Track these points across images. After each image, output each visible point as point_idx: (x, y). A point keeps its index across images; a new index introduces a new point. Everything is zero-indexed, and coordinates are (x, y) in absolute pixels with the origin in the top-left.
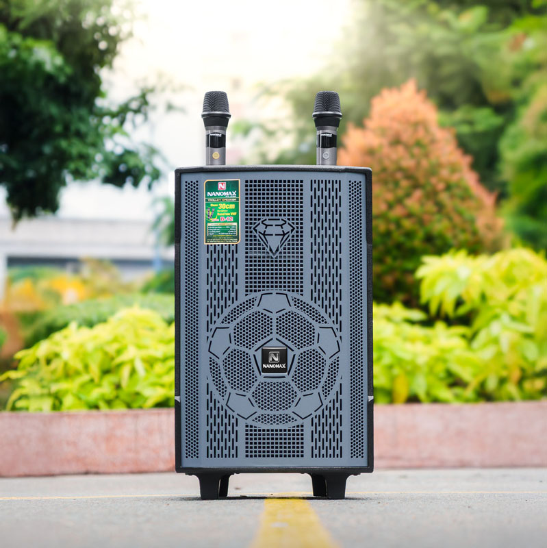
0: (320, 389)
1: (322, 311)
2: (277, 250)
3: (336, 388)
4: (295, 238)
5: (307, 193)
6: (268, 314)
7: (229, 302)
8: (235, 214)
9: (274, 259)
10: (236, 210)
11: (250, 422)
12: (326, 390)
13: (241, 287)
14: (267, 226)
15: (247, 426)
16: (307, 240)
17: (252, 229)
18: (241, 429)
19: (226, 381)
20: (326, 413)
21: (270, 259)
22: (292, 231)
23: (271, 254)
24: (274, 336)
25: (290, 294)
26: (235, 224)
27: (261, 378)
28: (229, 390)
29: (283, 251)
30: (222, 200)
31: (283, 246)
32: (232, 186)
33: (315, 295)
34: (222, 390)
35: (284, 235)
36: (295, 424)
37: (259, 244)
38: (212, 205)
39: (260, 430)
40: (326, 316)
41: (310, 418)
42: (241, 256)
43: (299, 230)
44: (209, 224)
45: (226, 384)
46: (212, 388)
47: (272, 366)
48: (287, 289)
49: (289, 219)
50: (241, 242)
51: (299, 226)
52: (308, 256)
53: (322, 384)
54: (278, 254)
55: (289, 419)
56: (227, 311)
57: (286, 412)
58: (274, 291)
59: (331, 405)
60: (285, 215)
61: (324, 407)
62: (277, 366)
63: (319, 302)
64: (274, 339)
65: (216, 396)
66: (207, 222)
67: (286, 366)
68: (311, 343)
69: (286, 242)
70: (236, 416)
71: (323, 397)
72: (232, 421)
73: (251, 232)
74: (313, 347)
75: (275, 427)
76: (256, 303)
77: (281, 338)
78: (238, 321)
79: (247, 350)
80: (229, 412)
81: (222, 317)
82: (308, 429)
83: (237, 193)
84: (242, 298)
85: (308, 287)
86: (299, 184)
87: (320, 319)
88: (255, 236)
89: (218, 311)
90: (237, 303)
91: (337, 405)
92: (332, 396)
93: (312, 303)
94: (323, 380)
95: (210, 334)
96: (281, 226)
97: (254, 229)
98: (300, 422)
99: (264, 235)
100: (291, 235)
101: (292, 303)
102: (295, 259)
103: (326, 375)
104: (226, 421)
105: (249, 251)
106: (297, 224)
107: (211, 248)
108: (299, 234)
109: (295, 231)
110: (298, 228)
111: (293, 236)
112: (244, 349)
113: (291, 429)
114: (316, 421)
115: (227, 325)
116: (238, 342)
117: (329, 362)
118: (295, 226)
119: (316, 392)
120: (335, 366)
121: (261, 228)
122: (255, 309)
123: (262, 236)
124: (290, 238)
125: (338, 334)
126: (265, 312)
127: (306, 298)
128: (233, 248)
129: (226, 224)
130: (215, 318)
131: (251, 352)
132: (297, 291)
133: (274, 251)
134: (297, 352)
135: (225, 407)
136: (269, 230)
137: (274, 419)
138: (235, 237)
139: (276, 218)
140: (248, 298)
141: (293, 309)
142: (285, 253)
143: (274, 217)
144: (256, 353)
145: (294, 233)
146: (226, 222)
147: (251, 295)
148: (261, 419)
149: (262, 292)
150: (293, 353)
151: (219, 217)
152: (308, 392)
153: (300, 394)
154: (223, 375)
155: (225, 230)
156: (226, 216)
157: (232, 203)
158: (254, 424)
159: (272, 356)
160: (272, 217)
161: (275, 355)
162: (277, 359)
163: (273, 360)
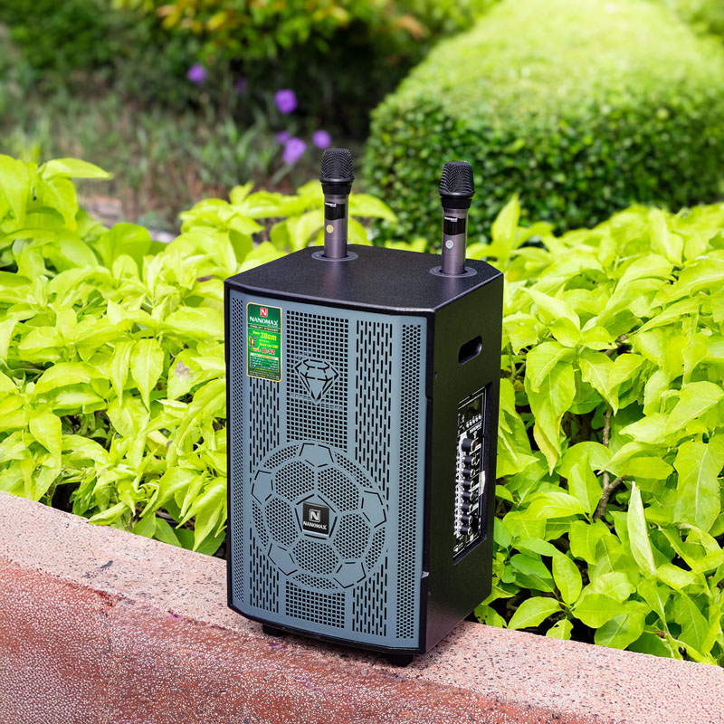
0: (363, 559)
1: (367, 474)
2: (319, 397)
3: (381, 561)
4: (339, 386)
5: (353, 337)
6: (310, 466)
7: (271, 446)
8: (276, 347)
9: (316, 407)
10: (278, 343)
11: (290, 579)
12: (371, 560)
13: (282, 430)
14: (309, 367)
15: (288, 583)
16: (352, 391)
17: (294, 369)
18: (282, 583)
19: (268, 529)
20: (370, 586)
21: (312, 406)
22: (336, 377)
23: (312, 400)
24: (316, 491)
25: (333, 449)
26: (277, 359)
27: (302, 534)
28: (271, 540)
29: (326, 399)
30: (263, 328)
31: (326, 393)
32: (274, 314)
33: (360, 454)
34: (265, 539)
35: (327, 380)
36: (336, 591)
37: (301, 387)
38: (254, 332)
39: (300, 590)
40: (372, 480)
41: (352, 588)
42: (282, 395)
43: (344, 377)
44: (252, 354)
45: (268, 533)
46: (255, 534)
47: (313, 525)
48: (329, 442)
49: (332, 363)
50: (283, 380)
51: (344, 372)
52: (352, 409)
53: (366, 554)
54: (319, 401)
55: (330, 585)
56: (269, 455)
57: (327, 576)
58: (317, 442)
59: (375, 578)
60: (328, 358)
61: (367, 579)
62: (318, 526)
63: (365, 463)
64: (316, 496)
65: (259, 543)
66: (250, 351)
67: (327, 527)
68: (354, 507)
69: (329, 390)
70: (277, 570)
71: (366, 569)
72: (274, 574)
73: (293, 371)
74: (356, 512)
75: (315, 590)
76: (298, 451)
77: (322, 495)
78: (280, 467)
79: (288, 502)
80: (271, 564)
81: (265, 459)
82: (349, 600)
83: (279, 323)
84: (284, 444)
85: (352, 444)
86: (344, 323)
87: (365, 482)
88: (297, 377)
89: (261, 452)
90: (279, 448)
91: (382, 579)
92: (376, 569)
93: (356, 463)
94: (367, 550)
95: (253, 476)
96: (324, 369)
97: (296, 368)
98: (341, 590)
99: (306, 377)
100: (334, 382)
101: (335, 459)
102: (339, 411)
103: (370, 545)
104: (267, 572)
105: (290, 392)
106: (341, 370)
107: (254, 382)
108: (343, 382)
109: (338, 378)
110: (342, 375)
111: (336, 384)
112: (285, 499)
113: (332, 596)
114: (358, 592)
115: (269, 470)
116: (279, 490)
117: (373, 531)
118: (339, 372)
119: (358, 561)
120: (380, 537)
121: (303, 369)
122: (296, 458)
123: (304, 378)
124: (333, 385)
125: (384, 501)
126: (307, 464)
127: (350, 456)
128: (275, 386)
129: (268, 357)
130: (257, 460)
131: (293, 505)
132: (341, 446)
133: (316, 397)
134: (340, 515)
135: (267, 557)
136: (311, 373)
137: (315, 582)
138: (276, 374)
139: (318, 359)
140: (289, 444)
141: (336, 466)
142: (327, 401)
143: (316, 359)
144: (297, 507)
145: (338, 380)
146: (268, 354)
147: (294, 442)
148: (301, 578)
149: (304, 441)
150: (335, 515)
151: (261, 347)
152: (350, 560)
153: (342, 561)
154: (265, 523)
155: (267, 363)
156: (268, 348)
157: (274, 334)
158: (295, 582)
159: (312, 514)
160: (314, 358)
161: (316, 513)
162: (317, 518)
163: (314, 519)
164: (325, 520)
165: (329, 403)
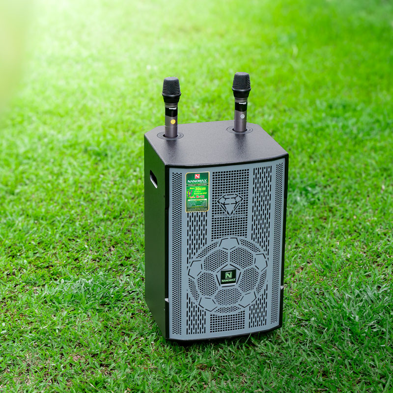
0: (255, 290)
1: (258, 245)
2: (232, 213)
3: (264, 287)
5: (251, 176)
7: (201, 246)
8: (206, 193)
9: (230, 219)
10: (207, 191)
11: (213, 313)
12: (259, 290)
13: (209, 236)
14: (226, 199)
15: (211, 315)
16: (250, 204)
17: (217, 202)
18: (208, 317)
19: (199, 291)
20: (258, 302)
21: (227, 219)
22: (241, 200)
23: (228, 216)
24: (229, 262)
25: (239, 238)
26: (206, 199)
27: (220, 288)
28: (201, 296)
29: (235, 213)
30: (197, 185)
31: (236, 210)
32: (204, 176)
33: (254, 236)
34: (196, 296)
35: (236, 203)
36: (240, 311)
37: (221, 210)
38: (190, 188)
39: (219, 317)
40: (260, 248)
41: (249, 306)
42: (209, 218)
44: (189, 200)
45: (199, 292)
46: (190, 295)
47: (227, 281)
48: (237, 235)
49: (240, 194)
50: (210, 210)
52: (250, 213)
53: (257, 286)
54: (232, 215)
55: (236, 308)
56: (200, 251)
57: (235, 305)
58: (229, 237)
59: (261, 297)
60: (237, 191)
61: (257, 299)
62: (230, 280)
63: (256, 240)
64: (229, 265)
65: (193, 300)
66: (187, 199)
67: (236, 279)
68: (250, 264)
69: (238, 208)
70: (205, 310)
71: (257, 294)
72: (202, 313)
74: (252, 266)
75: (228, 314)
76: (218, 245)
77: (232, 264)
78: (207, 256)
79: (212, 273)
80: (201, 308)
81: (197, 254)
82: (247, 313)
83: (207, 181)
84: (209, 243)
85: (249, 232)
86: (247, 171)
87: (256, 250)
88: (218, 206)
89: (195, 251)
90: (206, 246)
91: (264, 297)
92: (262, 292)
93: (252, 241)
95: (189, 265)
96: (235, 198)
97: (218, 201)
98: (243, 309)
99: (224, 204)
100: (240, 203)
101: (240, 242)
102: (243, 217)
103: (259, 281)
104: (198, 313)
105: (214, 215)
106: (245, 196)
107: (191, 215)
108: (246, 202)
109: (243, 200)
110: (245, 198)
111: (242, 204)
112: (210, 272)
113: (238, 314)
114: (252, 307)
115: (200, 259)
116: (206, 268)
117: (261, 273)
118: (243, 197)
119: (252, 291)
120: (264, 275)
121: (222, 201)
122: (217, 248)
123: (223, 205)
124: (240, 205)
125: (267, 257)
126: (224, 250)
127: (249, 239)
128: (204, 214)
129: (200, 200)
130: (192, 256)
131: (214, 274)
132: (243, 235)
133: (230, 213)
134: (242, 271)
135: (198, 306)
136: (227, 202)
137: (228, 310)
138: (205, 208)
139: (232, 193)
140: (213, 242)
141: (241, 246)
142: (237, 214)
143: (231, 193)
144: (217, 274)
145: (243, 202)
146: (200, 198)
147: (215, 241)
148: (220, 310)
149: (222, 238)
150: (240, 271)
151: (195, 195)
152: (248, 292)
153: (243, 294)
154: (197, 288)
155: (199, 203)
156: (199, 195)
157: (204, 187)
158: (215, 314)
159: (227, 274)
160: (229, 194)
161: (229, 274)
162: (230, 276)
163: (228, 277)
164: (234, 276)
165: (238, 215)
